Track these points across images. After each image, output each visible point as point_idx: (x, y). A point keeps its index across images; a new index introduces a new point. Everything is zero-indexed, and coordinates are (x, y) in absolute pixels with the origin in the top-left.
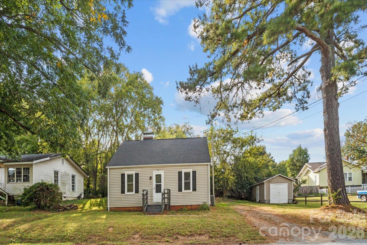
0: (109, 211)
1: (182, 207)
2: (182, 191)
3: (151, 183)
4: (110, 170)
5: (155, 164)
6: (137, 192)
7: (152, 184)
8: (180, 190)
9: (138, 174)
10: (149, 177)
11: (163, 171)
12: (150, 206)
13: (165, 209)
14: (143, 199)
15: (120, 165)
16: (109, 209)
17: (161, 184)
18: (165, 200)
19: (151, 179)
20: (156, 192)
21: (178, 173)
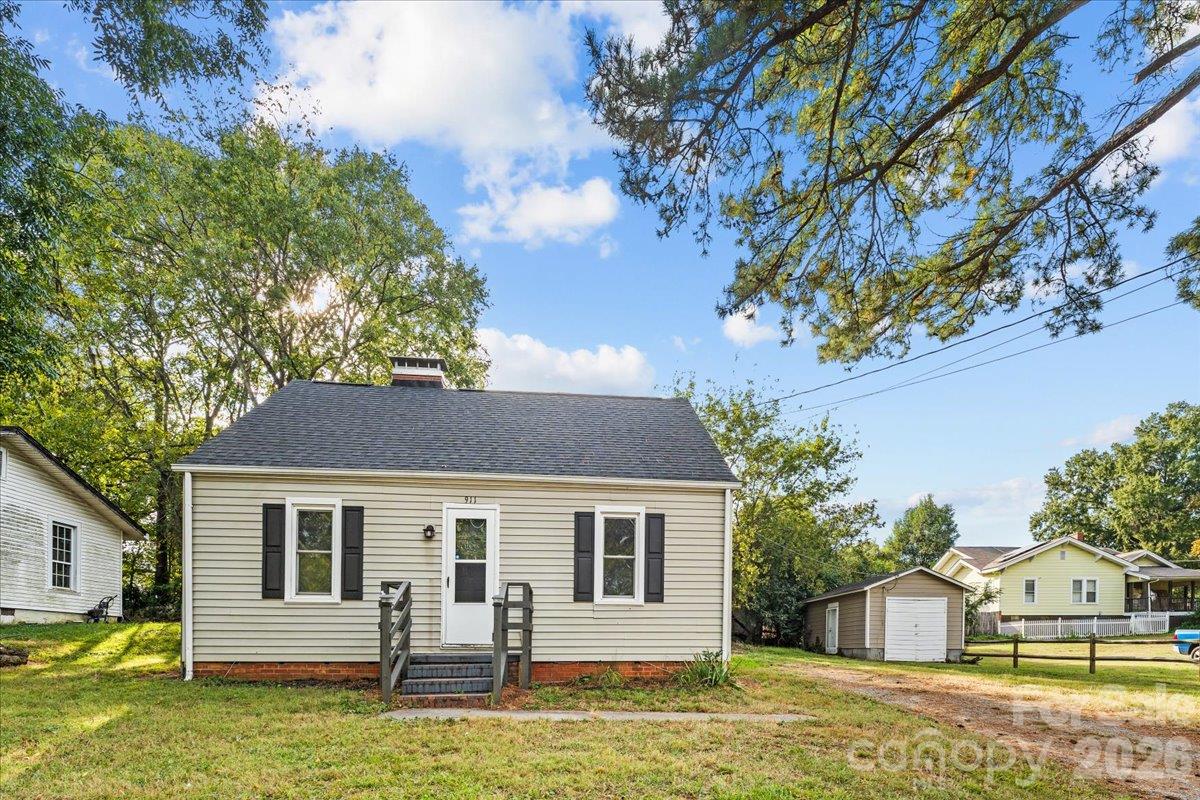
0: (189, 676)
1: (594, 669)
2: (592, 600)
3: (433, 559)
4: (200, 485)
5: (456, 469)
6: (353, 591)
7: (436, 560)
8: (583, 593)
9: (361, 510)
10: (421, 529)
11: (497, 506)
12: (426, 660)
13: (511, 677)
14: (384, 625)
15: (259, 463)
16: (189, 668)
17: (483, 566)
18: (510, 636)
19: (429, 539)
20: (458, 599)
21: (572, 518)
